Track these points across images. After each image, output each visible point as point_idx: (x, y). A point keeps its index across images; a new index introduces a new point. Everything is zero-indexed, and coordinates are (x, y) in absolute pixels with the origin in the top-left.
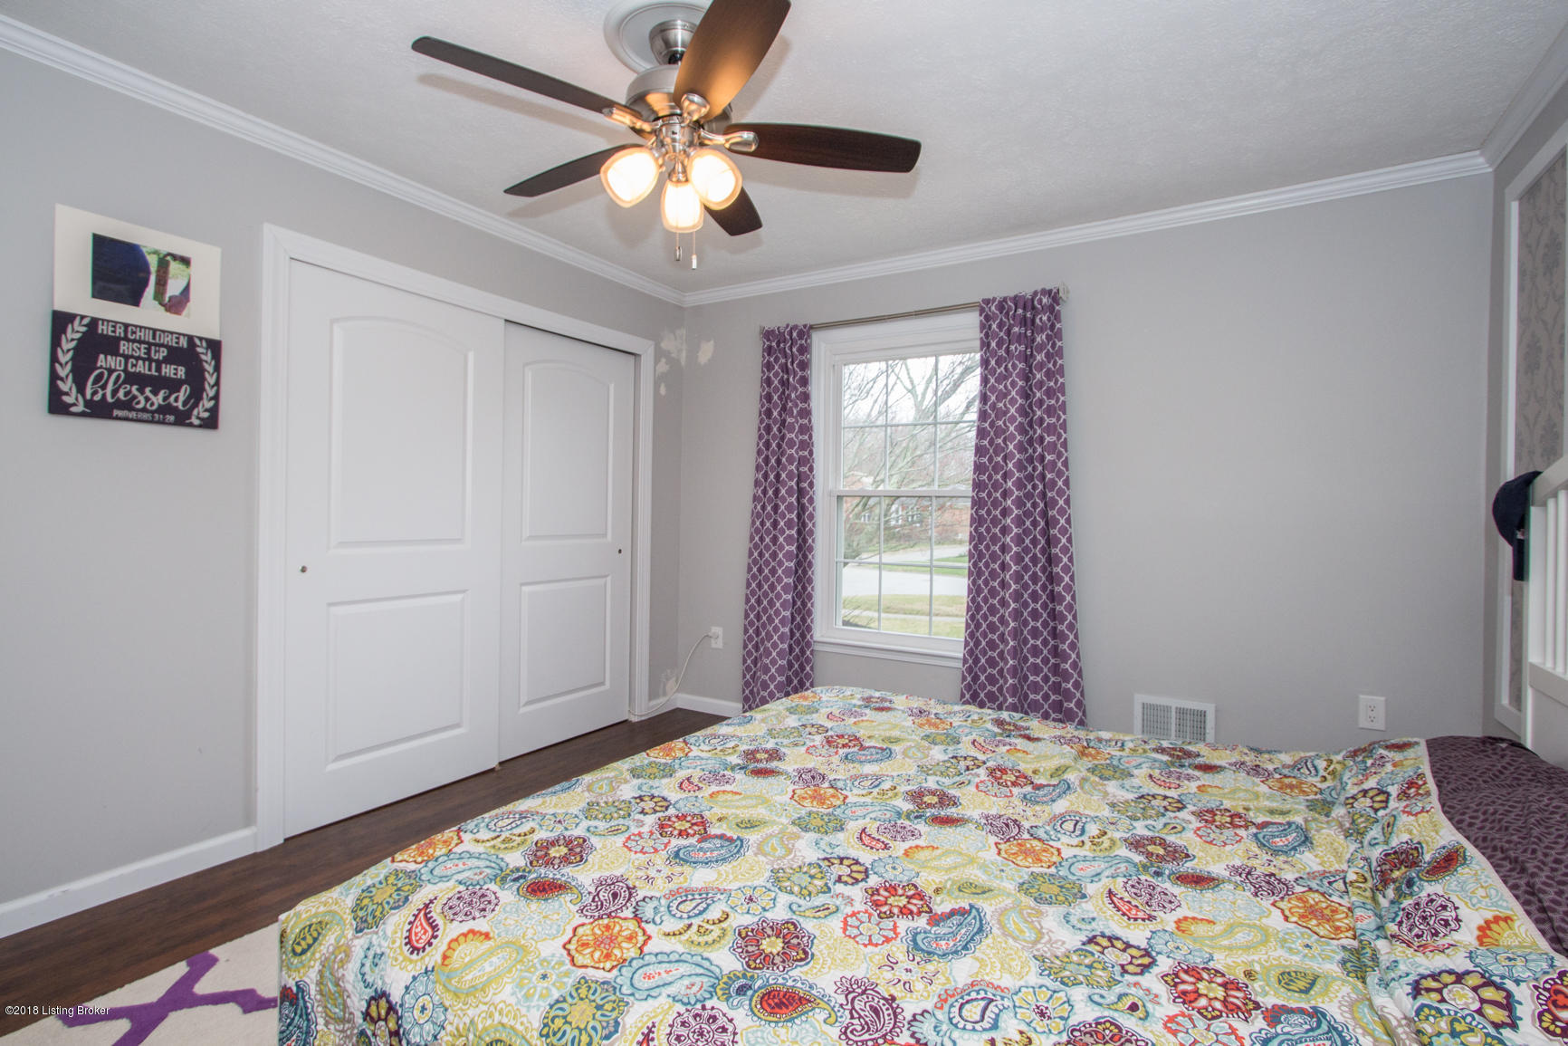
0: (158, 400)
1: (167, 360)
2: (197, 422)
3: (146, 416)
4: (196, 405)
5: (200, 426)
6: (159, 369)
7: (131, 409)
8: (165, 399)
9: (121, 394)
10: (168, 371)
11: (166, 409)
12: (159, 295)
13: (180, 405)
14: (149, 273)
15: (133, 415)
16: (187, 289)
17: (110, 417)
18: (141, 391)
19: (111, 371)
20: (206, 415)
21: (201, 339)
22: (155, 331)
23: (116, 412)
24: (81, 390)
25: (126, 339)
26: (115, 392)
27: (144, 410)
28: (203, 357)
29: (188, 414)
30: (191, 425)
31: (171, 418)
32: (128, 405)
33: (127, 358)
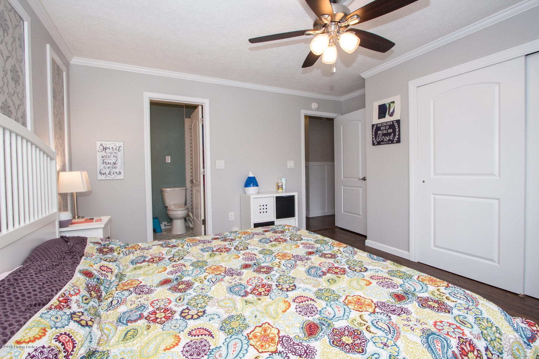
0: (388, 138)
1: (389, 129)
2: (395, 142)
3: (386, 143)
4: (395, 138)
5: (396, 143)
6: (387, 131)
7: (384, 142)
8: (389, 138)
9: (382, 139)
10: (389, 131)
11: (389, 140)
12: (388, 114)
13: (392, 138)
14: (387, 109)
15: (384, 143)
16: (394, 109)
17: (380, 144)
18: (385, 137)
19: (380, 134)
20: (397, 140)
21: (394, 121)
22: (386, 122)
23: (382, 143)
24: (376, 140)
25: (382, 126)
26: (381, 139)
27: (386, 141)
28: (395, 125)
29: (393, 140)
30: (394, 143)
31: (390, 142)
32: (383, 141)
33: (382, 130)
